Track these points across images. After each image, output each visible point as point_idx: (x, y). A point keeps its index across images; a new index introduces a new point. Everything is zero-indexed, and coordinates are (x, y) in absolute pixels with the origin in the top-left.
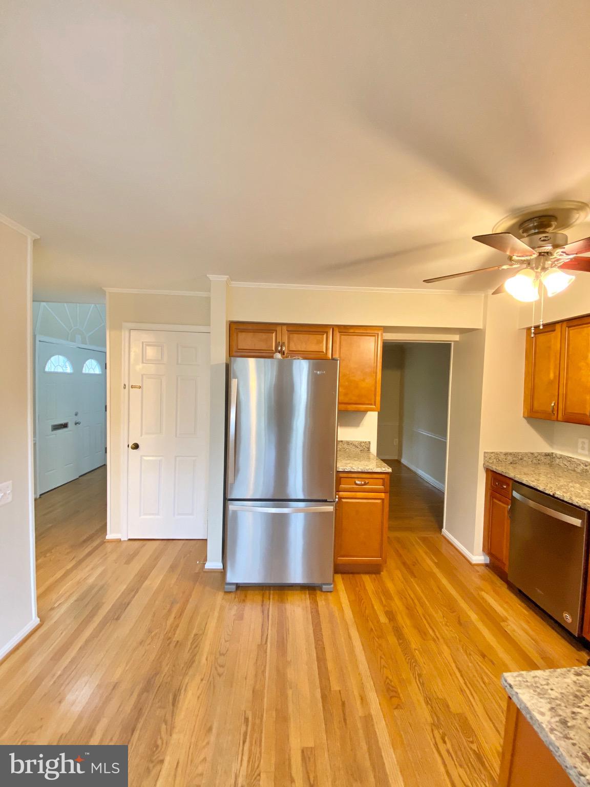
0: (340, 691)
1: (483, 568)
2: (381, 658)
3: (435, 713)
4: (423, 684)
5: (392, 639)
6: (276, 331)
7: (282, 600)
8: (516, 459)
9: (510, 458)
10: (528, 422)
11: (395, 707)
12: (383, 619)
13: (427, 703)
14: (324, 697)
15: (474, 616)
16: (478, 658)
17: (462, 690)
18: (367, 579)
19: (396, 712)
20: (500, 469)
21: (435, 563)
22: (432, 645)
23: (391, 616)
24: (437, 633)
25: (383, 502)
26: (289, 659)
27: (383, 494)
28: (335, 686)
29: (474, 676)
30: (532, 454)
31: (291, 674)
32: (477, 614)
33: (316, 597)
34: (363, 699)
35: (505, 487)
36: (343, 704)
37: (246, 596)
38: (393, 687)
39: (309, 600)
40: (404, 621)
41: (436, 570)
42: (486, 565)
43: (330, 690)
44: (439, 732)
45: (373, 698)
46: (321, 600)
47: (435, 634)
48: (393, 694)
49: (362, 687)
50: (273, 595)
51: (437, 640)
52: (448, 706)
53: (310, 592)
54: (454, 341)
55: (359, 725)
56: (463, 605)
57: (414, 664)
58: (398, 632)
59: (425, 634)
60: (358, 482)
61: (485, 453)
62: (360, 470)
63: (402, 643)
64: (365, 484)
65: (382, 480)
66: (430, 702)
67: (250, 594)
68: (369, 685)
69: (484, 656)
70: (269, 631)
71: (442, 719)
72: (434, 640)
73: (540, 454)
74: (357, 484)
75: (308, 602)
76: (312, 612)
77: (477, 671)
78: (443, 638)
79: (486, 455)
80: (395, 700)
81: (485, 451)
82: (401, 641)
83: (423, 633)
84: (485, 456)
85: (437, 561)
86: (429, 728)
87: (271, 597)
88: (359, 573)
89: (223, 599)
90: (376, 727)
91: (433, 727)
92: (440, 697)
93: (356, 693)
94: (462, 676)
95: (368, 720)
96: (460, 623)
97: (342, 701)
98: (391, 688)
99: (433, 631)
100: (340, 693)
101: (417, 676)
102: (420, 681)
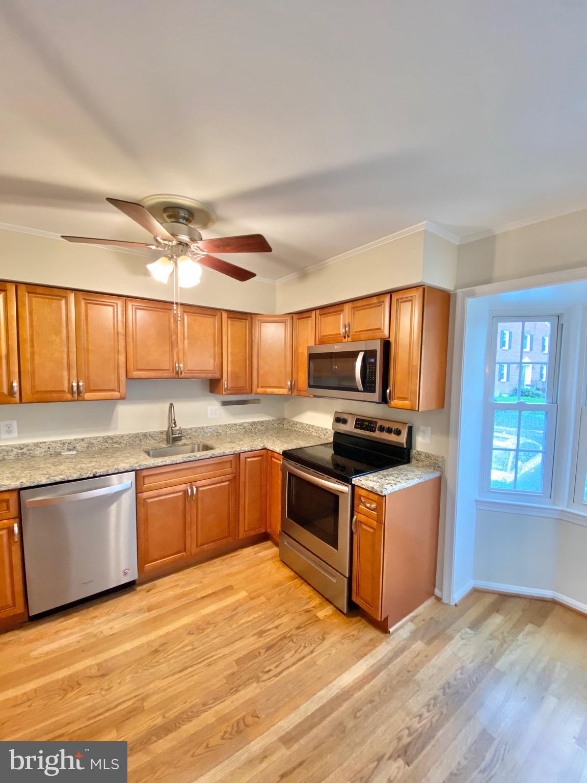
3: (245, 682)
4: (216, 699)
11: (257, 719)
13: (237, 691)
17: (209, 665)
19: (263, 716)
22: (151, 700)
24: (128, 697)
32: (83, 659)
38: (233, 729)
44: (262, 676)
45: (257, 745)
47: (130, 699)
48: (241, 723)
49: (251, 762)
51: (140, 696)
52: (233, 674)
55: (295, 747)
57: (190, 714)
59: (132, 711)
63: (157, 736)
66: (235, 689)
68: (242, 756)
69: (156, 651)
71: (248, 676)
72: (142, 699)
77: (180, 656)
78: (138, 689)
80: (249, 720)
82: (154, 738)
83: (130, 715)
86: (262, 684)
90: (288, 730)
91: (261, 680)
92: (225, 681)
93: (262, 767)
94: (191, 666)
95: (286, 740)
99: (124, 702)
101: (208, 706)
102: (214, 702)
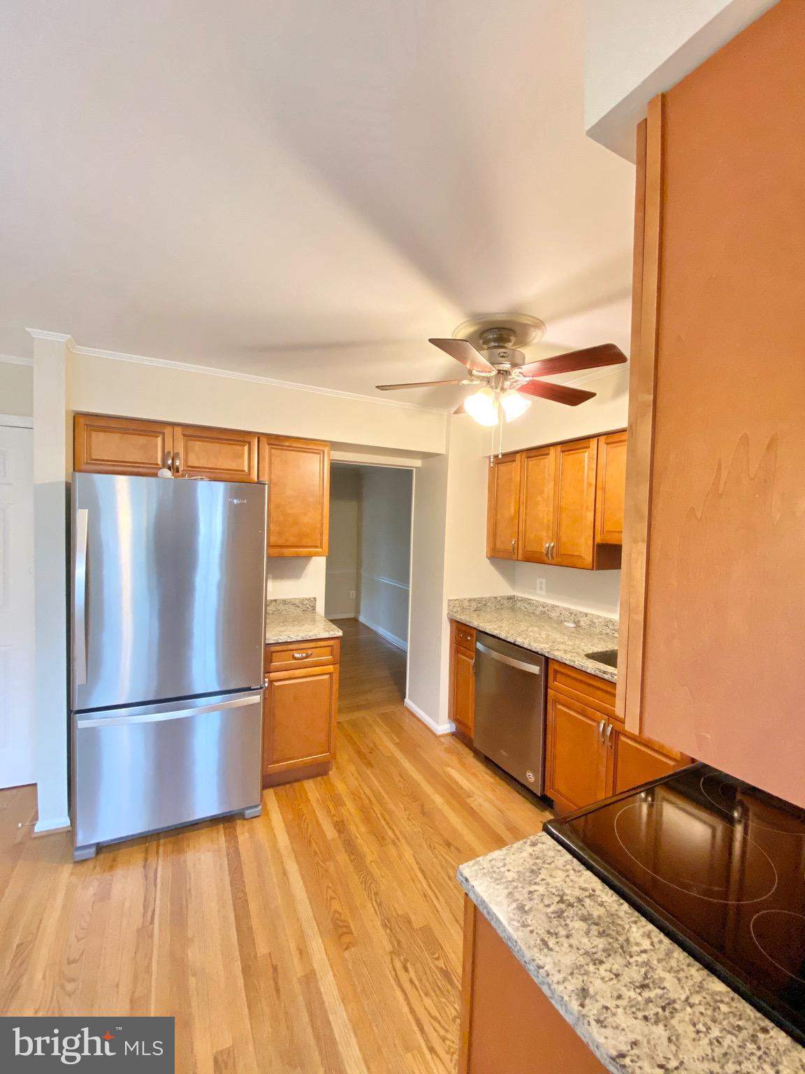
0: (270, 953)
1: (449, 738)
2: (328, 887)
3: (395, 937)
4: (380, 905)
5: (342, 857)
6: (163, 434)
7: (179, 850)
8: (480, 605)
9: (474, 604)
10: (491, 562)
11: (344, 947)
12: (330, 833)
13: (385, 926)
14: (246, 970)
15: (438, 800)
16: (442, 849)
17: (425, 896)
18: (309, 785)
19: (346, 954)
20: (463, 618)
21: (396, 744)
22: (392, 851)
23: (340, 826)
24: (398, 833)
25: (331, 678)
26: (190, 934)
27: (331, 666)
28: (262, 948)
29: (439, 873)
30: (495, 598)
31: (194, 955)
32: (442, 796)
33: (235, 830)
34: (303, 952)
35: (469, 638)
36: (275, 969)
37: (114, 860)
38: (342, 921)
39: (223, 837)
40: (358, 829)
41: (398, 754)
42: (453, 734)
43: (256, 957)
44: (400, 960)
45: (317, 947)
46: (243, 833)
47: (395, 835)
48: (345, 930)
49: (302, 938)
50: (165, 844)
51: (397, 841)
52: (410, 922)
53: (226, 824)
54: (416, 467)
55: (298, 989)
56: (427, 788)
57: (370, 881)
58: (350, 847)
59: (383, 838)
60: (297, 655)
61: (449, 600)
62: (300, 639)
63: (355, 859)
64: (307, 657)
65: (329, 648)
66: (388, 925)
67: (122, 854)
68: (311, 929)
69: (449, 844)
70: (158, 902)
71: (403, 940)
72: (394, 844)
73: (502, 598)
74: (295, 658)
75: (223, 839)
76: (228, 855)
77: (442, 866)
78: (405, 837)
79: (451, 603)
80: (346, 939)
81: (450, 598)
82: (353, 858)
83: (381, 839)
84: (449, 605)
85: (397, 741)
86: (388, 959)
87: (161, 849)
88: (298, 780)
89: (72, 874)
90: (320, 983)
91: (394, 956)
92: (400, 913)
93: (293, 947)
94: (425, 878)
95: (310, 979)
96: (423, 813)
97: (273, 965)
98: (341, 924)
99: (393, 831)
100: (271, 957)
101: (373, 897)
102: (377, 902)
